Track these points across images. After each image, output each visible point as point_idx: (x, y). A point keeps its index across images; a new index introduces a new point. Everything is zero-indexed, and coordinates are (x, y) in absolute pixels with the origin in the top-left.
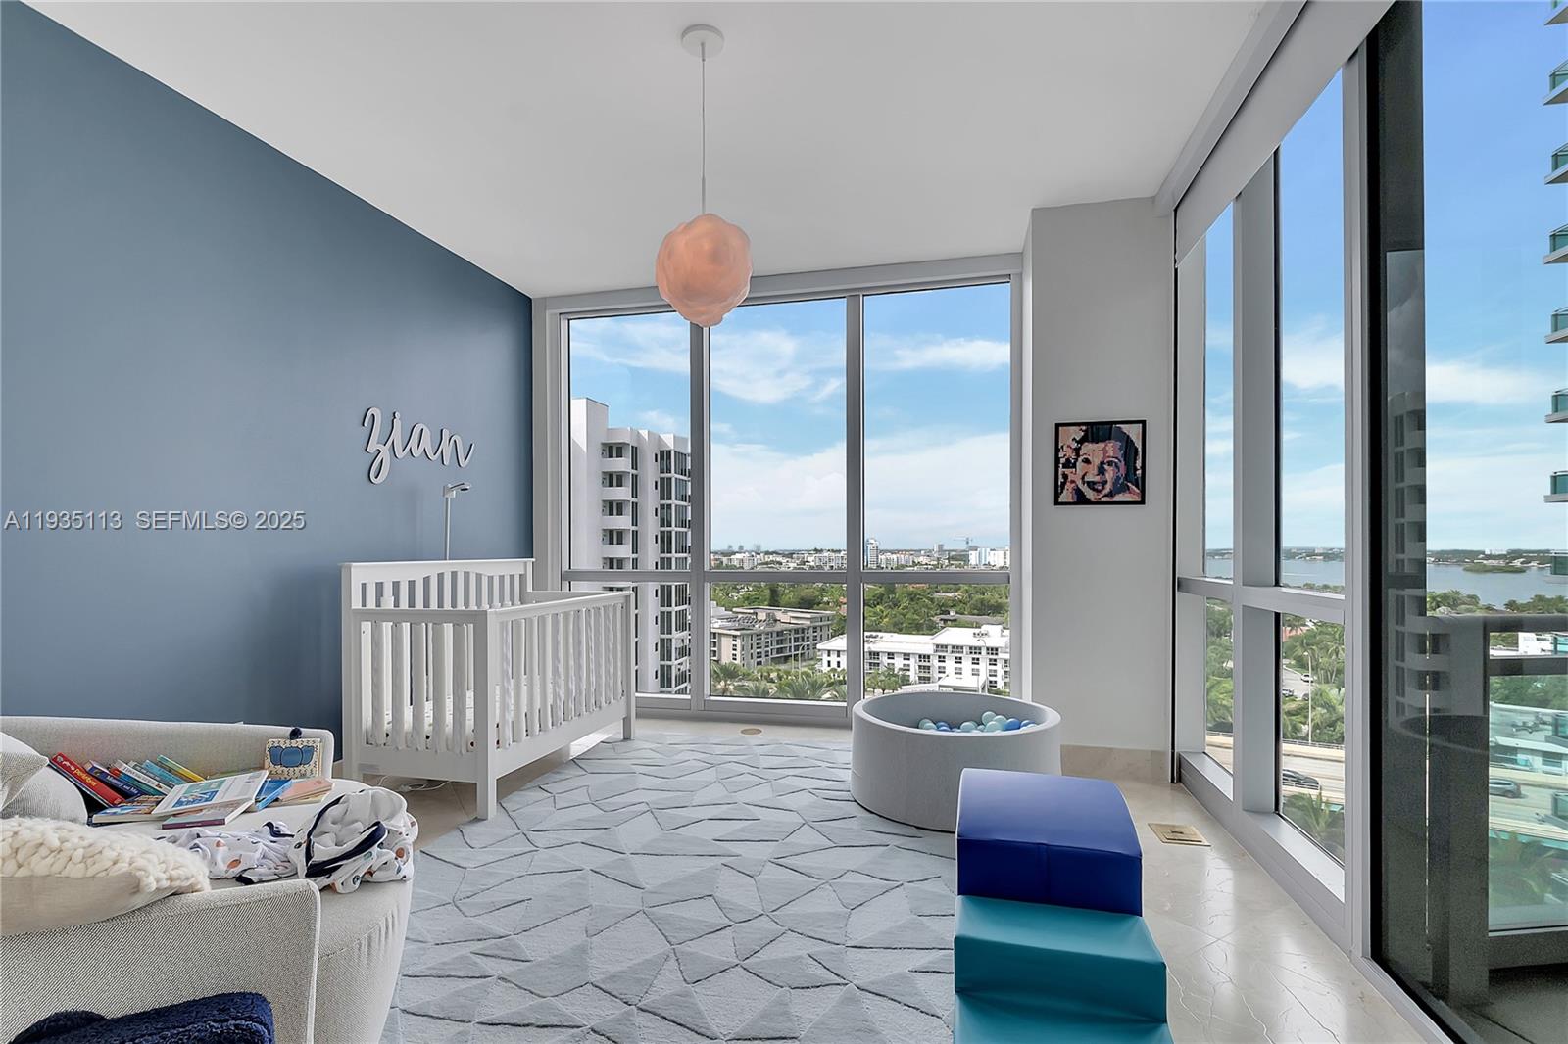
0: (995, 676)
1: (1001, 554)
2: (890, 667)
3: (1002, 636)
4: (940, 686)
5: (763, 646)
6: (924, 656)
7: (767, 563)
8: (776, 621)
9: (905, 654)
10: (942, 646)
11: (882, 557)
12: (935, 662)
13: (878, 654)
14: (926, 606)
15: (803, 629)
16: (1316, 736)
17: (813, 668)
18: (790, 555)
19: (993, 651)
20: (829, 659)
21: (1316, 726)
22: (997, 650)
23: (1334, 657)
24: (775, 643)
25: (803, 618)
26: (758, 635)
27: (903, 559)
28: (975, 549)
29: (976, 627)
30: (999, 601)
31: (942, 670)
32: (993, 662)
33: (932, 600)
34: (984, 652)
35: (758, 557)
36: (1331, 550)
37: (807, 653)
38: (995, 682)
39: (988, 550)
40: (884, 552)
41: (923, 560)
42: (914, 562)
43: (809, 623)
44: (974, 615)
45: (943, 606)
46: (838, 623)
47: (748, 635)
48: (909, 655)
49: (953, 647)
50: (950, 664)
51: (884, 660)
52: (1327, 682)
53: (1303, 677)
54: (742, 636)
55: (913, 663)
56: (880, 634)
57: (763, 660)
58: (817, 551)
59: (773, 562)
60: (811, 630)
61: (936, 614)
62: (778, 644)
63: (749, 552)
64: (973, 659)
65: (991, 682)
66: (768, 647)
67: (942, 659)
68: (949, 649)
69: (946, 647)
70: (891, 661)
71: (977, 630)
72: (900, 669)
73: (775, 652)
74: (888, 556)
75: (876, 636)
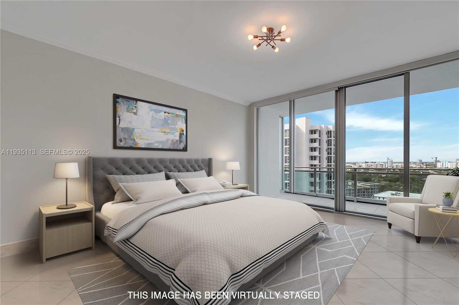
5: (351, 193)
15: (367, 189)
25: (366, 185)
26: (350, 190)
40: (394, 163)
43: (369, 187)
58: (366, 162)
60: (370, 189)
74: (397, 164)
75: (400, 193)
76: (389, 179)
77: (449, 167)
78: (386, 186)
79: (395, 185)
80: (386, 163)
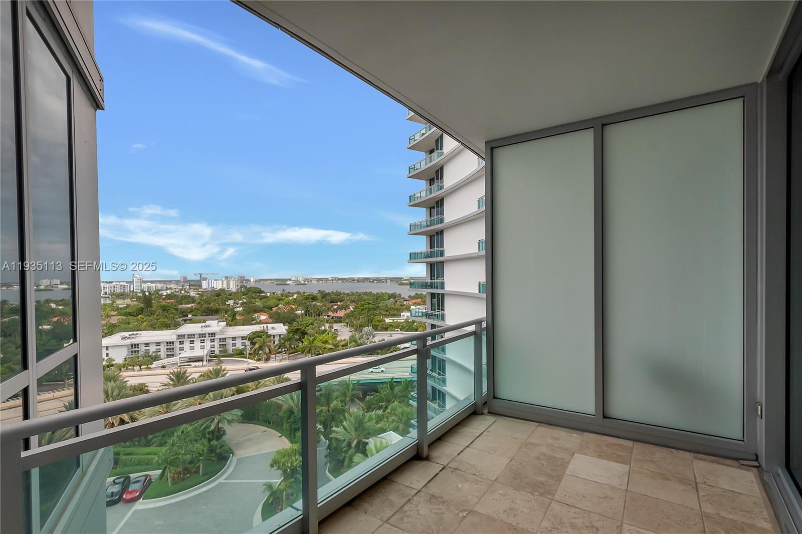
0: (214, 348)
1: (220, 282)
2: (147, 352)
3: (218, 326)
4: (180, 358)
6: (170, 343)
9: (156, 343)
10: (182, 336)
11: (145, 286)
12: (177, 345)
13: (138, 345)
14: (173, 313)
19: (213, 334)
22: (214, 334)
23: (358, 321)
27: (159, 286)
28: (205, 279)
29: (203, 322)
30: (218, 307)
31: (182, 349)
32: (213, 341)
33: (177, 309)
34: (207, 335)
40: (146, 282)
41: (173, 286)
42: (167, 288)
44: (203, 316)
45: (184, 312)
46: (108, 328)
48: (160, 343)
49: (189, 335)
50: (187, 345)
51: (143, 348)
52: (356, 330)
53: (349, 330)
55: (163, 348)
56: (139, 332)
61: (180, 317)
64: (201, 340)
65: (211, 351)
67: (181, 343)
68: (186, 337)
69: (184, 335)
70: (147, 348)
71: (203, 324)
72: (154, 352)
74: (149, 284)
75: (137, 334)
76: (128, 310)
77: (215, 287)
78: (118, 325)
79: (134, 321)
80: (132, 282)
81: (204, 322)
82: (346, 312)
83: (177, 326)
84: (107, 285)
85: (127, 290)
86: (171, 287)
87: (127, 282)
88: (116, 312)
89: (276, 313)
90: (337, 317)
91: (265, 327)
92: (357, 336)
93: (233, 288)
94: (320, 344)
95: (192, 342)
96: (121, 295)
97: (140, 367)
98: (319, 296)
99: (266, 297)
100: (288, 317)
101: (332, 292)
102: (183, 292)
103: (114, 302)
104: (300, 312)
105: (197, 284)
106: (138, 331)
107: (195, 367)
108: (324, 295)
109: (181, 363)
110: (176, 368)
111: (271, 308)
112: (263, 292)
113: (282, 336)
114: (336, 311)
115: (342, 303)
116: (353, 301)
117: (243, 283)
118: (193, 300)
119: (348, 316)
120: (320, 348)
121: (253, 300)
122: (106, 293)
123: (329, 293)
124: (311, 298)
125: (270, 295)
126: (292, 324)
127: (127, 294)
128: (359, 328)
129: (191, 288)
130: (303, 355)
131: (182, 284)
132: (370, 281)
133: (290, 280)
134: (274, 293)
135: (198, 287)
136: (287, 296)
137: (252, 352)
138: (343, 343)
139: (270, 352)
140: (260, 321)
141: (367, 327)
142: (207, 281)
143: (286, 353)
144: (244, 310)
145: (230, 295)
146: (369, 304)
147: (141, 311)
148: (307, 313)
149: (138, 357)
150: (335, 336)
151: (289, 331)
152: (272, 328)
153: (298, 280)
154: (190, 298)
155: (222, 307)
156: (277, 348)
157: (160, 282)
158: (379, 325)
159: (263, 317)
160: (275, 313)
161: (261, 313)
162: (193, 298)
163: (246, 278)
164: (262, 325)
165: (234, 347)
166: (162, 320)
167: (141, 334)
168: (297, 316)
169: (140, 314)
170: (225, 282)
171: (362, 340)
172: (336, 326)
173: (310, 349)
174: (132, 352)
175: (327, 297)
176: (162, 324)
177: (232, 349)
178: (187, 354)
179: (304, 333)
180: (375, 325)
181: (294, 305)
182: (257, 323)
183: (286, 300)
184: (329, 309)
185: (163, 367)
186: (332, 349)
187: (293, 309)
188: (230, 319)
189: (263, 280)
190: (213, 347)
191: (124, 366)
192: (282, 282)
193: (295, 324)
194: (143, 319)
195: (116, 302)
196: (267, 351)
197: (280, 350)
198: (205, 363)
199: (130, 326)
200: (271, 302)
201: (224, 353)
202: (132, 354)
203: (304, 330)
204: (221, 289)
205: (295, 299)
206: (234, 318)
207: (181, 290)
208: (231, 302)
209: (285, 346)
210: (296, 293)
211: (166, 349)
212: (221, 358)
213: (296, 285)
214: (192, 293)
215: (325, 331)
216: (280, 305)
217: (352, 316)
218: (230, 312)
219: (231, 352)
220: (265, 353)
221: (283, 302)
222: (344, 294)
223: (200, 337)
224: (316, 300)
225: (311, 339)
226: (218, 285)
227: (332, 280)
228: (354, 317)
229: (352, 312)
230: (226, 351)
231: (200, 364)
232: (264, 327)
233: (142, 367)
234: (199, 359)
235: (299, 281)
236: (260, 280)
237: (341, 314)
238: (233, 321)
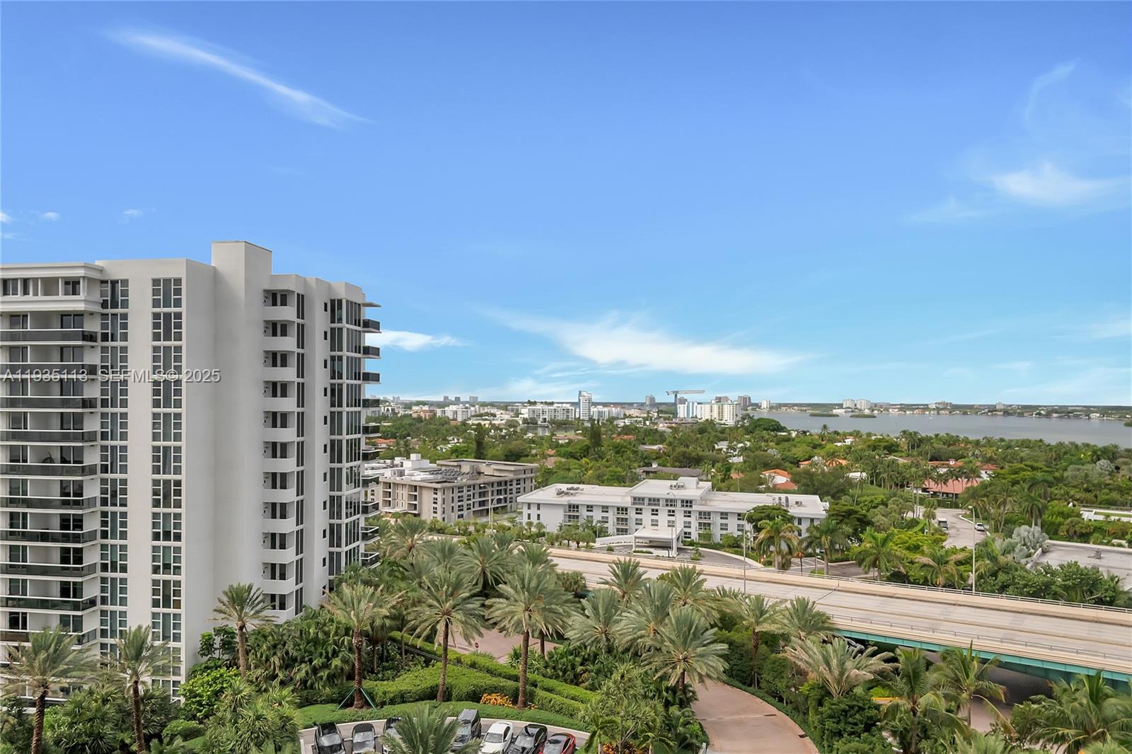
0: (690, 527)
1: (708, 407)
2: (590, 519)
3: (697, 488)
4: (636, 538)
5: (465, 498)
6: (623, 509)
7: (481, 415)
8: (479, 473)
9: (603, 507)
10: (639, 499)
11: (593, 409)
12: (632, 515)
13: (578, 507)
14: (629, 459)
15: (506, 482)
16: (980, 585)
17: (512, 520)
18: (505, 407)
19: (688, 503)
20: (529, 512)
21: (980, 577)
22: (691, 502)
23: (1002, 508)
24: (477, 496)
25: (506, 470)
26: (460, 488)
27: (614, 411)
28: (683, 401)
30: (701, 453)
31: (639, 522)
32: (688, 514)
33: (635, 452)
34: (679, 503)
35: (472, 409)
36: (1010, 406)
37: (509, 505)
38: (690, 533)
39: (696, 404)
40: (596, 404)
41: (634, 412)
42: (625, 415)
43: (511, 476)
44: (675, 467)
45: (646, 458)
46: (543, 475)
47: (449, 488)
48: (607, 507)
49: (650, 499)
50: (647, 517)
51: (584, 513)
52: (996, 530)
53: (976, 526)
54: (444, 490)
55: (612, 516)
56: (581, 486)
57: (465, 512)
58: (530, 403)
59: (487, 414)
60: (515, 483)
61: (639, 466)
62: (480, 497)
63: (464, 403)
64: (670, 511)
65: (685, 533)
66: (470, 499)
67: (639, 511)
68: (646, 501)
69: (643, 499)
70: (590, 514)
71: (674, 483)
72: (599, 522)
73: (477, 505)
74: (600, 408)
75: (577, 489)
76: (569, 449)
77: (699, 417)
78: (554, 470)
79: (576, 466)
80: (576, 404)
81: (675, 478)
82: (969, 485)
83: (634, 480)
84: (546, 408)
85: (572, 416)
86: (630, 413)
87: (572, 404)
88: (555, 451)
89: (807, 473)
90: (947, 494)
91: (783, 500)
92: (999, 544)
93: (729, 419)
94: (901, 552)
95: (655, 512)
96: (564, 424)
97: (578, 543)
98: (903, 442)
99: (788, 439)
100: (831, 484)
101: (937, 435)
102: (648, 423)
103: (553, 435)
104: (858, 474)
105: (668, 411)
106: (580, 483)
107: (658, 557)
108: (916, 442)
109: (637, 546)
110: (629, 554)
111: (797, 463)
112: (782, 429)
113: (816, 523)
114: (943, 479)
115: (960, 463)
116: (989, 460)
117: (747, 410)
118: (660, 438)
119: (973, 494)
120: (901, 559)
121: (763, 444)
122: (545, 420)
123: (929, 439)
124: (885, 448)
125: (797, 435)
126: (839, 498)
127: (571, 423)
128: (1006, 526)
129: (661, 417)
130: (860, 570)
131: (648, 409)
132: (1039, 414)
133: (840, 406)
134: (804, 432)
135: (671, 416)
136: (832, 441)
137: (754, 546)
138: (960, 556)
139: (790, 552)
140: (775, 486)
141: (1027, 527)
142: (686, 406)
143: (823, 559)
144: (745, 462)
145: (723, 432)
146: (1033, 468)
147: (586, 452)
148: (875, 479)
149: (577, 527)
150: (937, 536)
151: (831, 513)
152: (797, 503)
153: (858, 406)
154: (658, 434)
155: (708, 453)
156: (805, 544)
157: (616, 405)
158: (1060, 524)
159: (781, 479)
160: (804, 473)
161: (778, 470)
162: (662, 434)
163: (752, 402)
164: (777, 496)
165: (724, 532)
166: (613, 468)
167: (582, 490)
168: (850, 483)
169: (584, 456)
170: (715, 408)
171: (1010, 557)
172: (942, 515)
173: (876, 559)
174: (570, 516)
175: (922, 446)
176: (612, 476)
177: (721, 535)
178: (647, 532)
179: (864, 522)
180: (1052, 523)
181: (845, 459)
182: (768, 490)
183: (829, 446)
184: (927, 475)
185: (610, 549)
186: (931, 566)
187: (841, 467)
188: (719, 477)
189: (785, 405)
190: (688, 525)
191: (557, 538)
192: (823, 410)
193: (844, 499)
194: (588, 464)
195: (555, 435)
196: (784, 547)
197: (810, 550)
198: (673, 553)
199: (571, 474)
200: (798, 451)
201: (707, 541)
202: (570, 521)
203: (865, 516)
204: (707, 420)
205: (849, 447)
206: (726, 477)
207: (645, 419)
208: (723, 445)
209: (820, 543)
210: (851, 434)
211: (615, 520)
212: (700, 549)
213: (851, 416)
214: (661, 425)
215: (914, 523)
216: (816, 458)
217: (985, 496)
218: (718, 465)
219: (717, 539)
220: (779, 552)
221: (822, 452)
222: (967, 441)
223: (667, 505)
224: (896, 451)
225: (881, 536)
226: (704, 414)
227: (938, 409)
228: (991, 497)
229: (984, 486)
230: (708, 537)
231: (664, 553)
232: (780, 499)
233: (581, 544)
234: (665, 546)
235: (860, 410)
236: (780, 406)
237: (957, 487)
238: (723, 483)
